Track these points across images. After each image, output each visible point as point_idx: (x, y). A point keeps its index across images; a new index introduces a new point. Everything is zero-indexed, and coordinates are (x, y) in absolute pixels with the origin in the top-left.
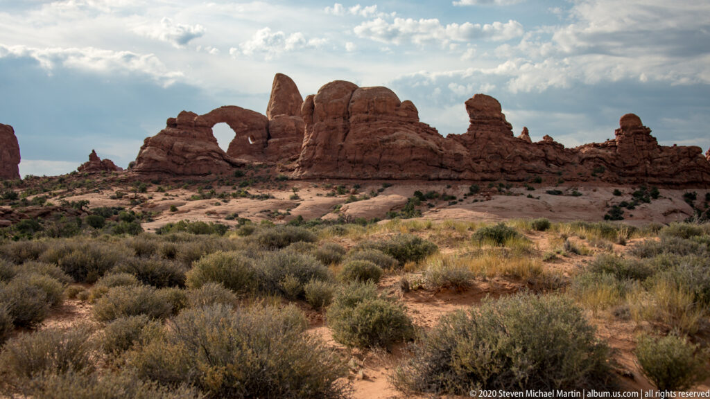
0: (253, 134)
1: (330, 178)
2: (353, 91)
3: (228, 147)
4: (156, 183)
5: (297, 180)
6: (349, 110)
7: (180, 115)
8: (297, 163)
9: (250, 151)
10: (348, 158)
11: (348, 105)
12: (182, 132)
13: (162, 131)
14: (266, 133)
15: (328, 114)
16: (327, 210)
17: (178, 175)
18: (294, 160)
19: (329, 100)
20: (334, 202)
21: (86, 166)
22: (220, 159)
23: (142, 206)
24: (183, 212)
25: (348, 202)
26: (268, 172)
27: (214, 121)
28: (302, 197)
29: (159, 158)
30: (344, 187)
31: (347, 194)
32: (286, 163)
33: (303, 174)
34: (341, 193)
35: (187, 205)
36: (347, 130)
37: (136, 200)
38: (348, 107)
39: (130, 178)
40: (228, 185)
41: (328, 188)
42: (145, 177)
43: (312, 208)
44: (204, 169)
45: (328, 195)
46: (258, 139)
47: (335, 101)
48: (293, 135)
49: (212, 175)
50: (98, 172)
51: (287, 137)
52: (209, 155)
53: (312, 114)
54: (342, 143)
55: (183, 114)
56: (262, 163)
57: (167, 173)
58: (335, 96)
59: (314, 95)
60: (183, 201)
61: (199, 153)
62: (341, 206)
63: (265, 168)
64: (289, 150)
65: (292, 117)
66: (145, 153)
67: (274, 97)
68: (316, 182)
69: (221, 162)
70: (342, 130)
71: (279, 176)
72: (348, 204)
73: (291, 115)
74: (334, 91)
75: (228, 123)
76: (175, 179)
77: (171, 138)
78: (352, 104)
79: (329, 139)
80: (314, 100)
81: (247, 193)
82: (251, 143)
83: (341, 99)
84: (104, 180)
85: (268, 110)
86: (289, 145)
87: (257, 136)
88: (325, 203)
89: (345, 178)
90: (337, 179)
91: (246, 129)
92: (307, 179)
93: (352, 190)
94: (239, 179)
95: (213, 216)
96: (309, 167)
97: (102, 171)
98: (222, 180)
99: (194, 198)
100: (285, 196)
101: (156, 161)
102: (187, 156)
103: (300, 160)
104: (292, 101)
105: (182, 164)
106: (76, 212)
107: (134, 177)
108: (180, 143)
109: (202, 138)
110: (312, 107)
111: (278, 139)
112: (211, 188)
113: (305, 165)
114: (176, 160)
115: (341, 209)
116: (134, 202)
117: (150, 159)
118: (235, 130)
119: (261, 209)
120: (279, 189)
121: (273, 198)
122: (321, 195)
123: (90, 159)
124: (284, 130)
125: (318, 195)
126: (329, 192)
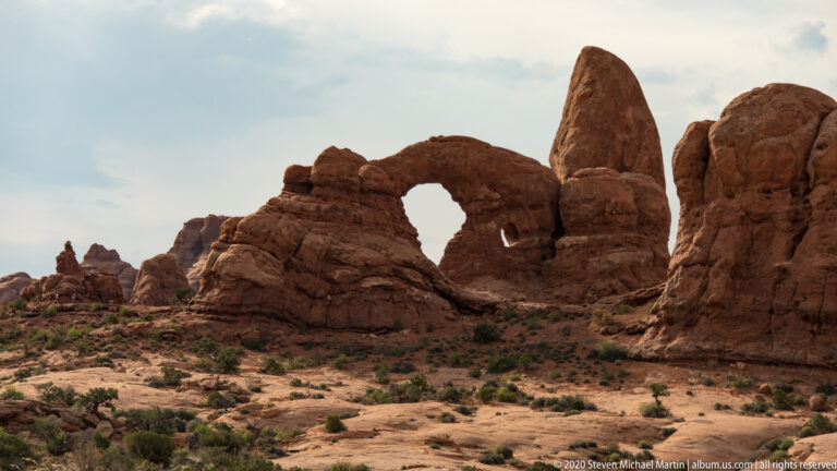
0: (513, 218)
1: (747, 361)
2: (823, 116)
3: (442, 254)
4: (256, 347)
5: (651, 360)
6: (810, 169)
7: (322, 159)
8: (654, 312)
9: (504, 269)
10: (802, 306)
11: (808, 154)
12: (325, 206)
13: (272, 202)
14: (549, 218)
15: (747, 179)
16: (750, 454)
17: (311, 326)
18: (641, 302)
19: (755, 138)
20: (770, 429)
21: (49, 288)
22: (424, 289)
23: (244, 412)
24: (360, 435)
25: (808, 434)
26: (567, 332)
27: (409, 177)
28: (676, 412)
29: (263, 276)
30: (790, 390)
31: (800, 411)
32: (617, 309)
33: (670, 345)
34: (785, 405)
35: (362, 416)
36: (799, 227)
37: (221, 393)
38: (807, 159)
39: (185, 329)
40: (456, 364)
41: (742, 389)
42: (226, 330)
43: (709, 444)
44: (383, 314)
45: (748, 410)
46: (526, 232)
47: (772, 141)
48: (628, 228)
49: (406, 332)
50: (82, 305)
51: (611, 232)
52: (397, 274)
53: (701, 176)
54: (786, 264)
55: (331, 156)
56: (545, 306)
57: (281, 320)
58: (772, 129)
59: (709, 123)
60: (349, 405)
61: (369, 269)
62: (790, 444)
63: (556, 320)
64: (614, 272)
65: (625, 176)
66: (225, 261)
67: (572, 117)
68: (707, 369)
69: (427, 296)
70: (785, 225)
71: (599, 347)
72: (810, 440)
73: (622, 169)
74: (771, 115)
75: (445, 186)
76: (304, 338)
77: (297, 223)
78: (819, 153)
79: (748, 249)
80: (711, 138)
81: (513, 389)
82: (507, 244)
83: (785, 139)
84: (117, 332)
85: (555, 151)
86: (617, 257)
87: (526, 226)
88: (744, 431)
89: (792, 364)
90: (769, 364)
91: (495, 204)
92: (681, 360)
93: (813, 399)
94: (485, 348)
95: (446, 451)
96: (689, 325)
97: (94, 305)
98: (438, 350)
99: (373, 399)
100: (629, 404)
101: (255, 285)
102: (337, 274)
103: (661, 302)
104: (627, 129)
105: (322, 298)
106: (83, 418)
107: (195, 326)
108: (320, 239)
109: (378, 227)
110: (705, 155)
111: (584, 238)
112: (409, 369)
113: (679, 319)
114: (306, 286)
115: (791, 451)
116: (219, 399)
117: (240, 279)
118: (464, 206)
119: (572, 439)
120: (604, 384)
121: (593, 408)
122: (727, 407)
123: (58, 269)
124: (602, 212)
125: (718, 407)
126: (749, 400)
